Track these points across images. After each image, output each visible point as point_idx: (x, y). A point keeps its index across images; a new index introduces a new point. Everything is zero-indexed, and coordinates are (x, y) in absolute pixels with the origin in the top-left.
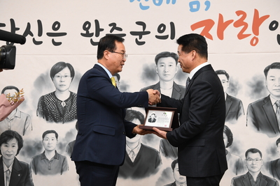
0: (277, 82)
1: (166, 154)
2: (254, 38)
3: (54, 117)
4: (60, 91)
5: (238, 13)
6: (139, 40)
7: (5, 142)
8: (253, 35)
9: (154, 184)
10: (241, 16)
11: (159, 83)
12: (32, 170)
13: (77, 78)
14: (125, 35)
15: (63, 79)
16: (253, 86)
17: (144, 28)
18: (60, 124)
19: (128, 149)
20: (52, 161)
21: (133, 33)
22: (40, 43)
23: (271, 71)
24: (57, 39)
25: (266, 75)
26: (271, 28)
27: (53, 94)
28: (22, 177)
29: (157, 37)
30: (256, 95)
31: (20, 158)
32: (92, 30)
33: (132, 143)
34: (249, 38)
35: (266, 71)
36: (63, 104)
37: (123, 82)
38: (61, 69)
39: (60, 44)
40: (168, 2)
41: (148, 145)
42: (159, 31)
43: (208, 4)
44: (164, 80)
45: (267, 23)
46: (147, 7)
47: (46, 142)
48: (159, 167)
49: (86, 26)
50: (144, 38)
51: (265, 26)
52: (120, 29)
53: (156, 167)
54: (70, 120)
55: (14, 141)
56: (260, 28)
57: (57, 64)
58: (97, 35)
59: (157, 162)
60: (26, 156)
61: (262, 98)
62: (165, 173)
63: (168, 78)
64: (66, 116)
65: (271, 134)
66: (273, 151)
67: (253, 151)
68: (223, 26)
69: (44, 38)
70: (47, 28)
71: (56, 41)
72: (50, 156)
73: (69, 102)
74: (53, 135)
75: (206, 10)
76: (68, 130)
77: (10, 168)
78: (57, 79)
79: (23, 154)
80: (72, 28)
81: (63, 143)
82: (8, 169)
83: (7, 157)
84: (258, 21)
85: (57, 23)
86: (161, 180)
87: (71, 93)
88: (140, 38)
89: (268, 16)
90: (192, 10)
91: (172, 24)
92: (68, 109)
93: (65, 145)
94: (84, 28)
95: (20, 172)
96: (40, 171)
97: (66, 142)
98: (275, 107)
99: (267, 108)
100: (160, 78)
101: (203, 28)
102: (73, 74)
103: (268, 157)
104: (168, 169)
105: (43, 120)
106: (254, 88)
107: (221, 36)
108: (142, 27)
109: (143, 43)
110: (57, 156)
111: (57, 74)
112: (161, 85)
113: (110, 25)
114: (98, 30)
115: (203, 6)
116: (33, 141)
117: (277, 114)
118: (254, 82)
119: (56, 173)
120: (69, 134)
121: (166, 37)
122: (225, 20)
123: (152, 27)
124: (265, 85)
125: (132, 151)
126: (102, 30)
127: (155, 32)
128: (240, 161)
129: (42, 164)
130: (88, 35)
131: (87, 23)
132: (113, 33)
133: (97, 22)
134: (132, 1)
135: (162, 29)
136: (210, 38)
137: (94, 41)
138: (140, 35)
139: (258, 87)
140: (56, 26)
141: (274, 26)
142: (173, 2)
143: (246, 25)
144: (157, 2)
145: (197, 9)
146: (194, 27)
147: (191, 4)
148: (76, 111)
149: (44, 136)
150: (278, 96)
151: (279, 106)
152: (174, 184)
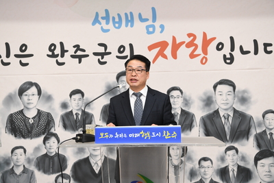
0: (224, 97)
2: (204, 57)
3: (22, 134)
4: (28, 109)
5: (189, 35)
6: (101, 60)
10: (192, 38)
13: (43, 96)
14: (87, 56)
15: (31, 97)
16: (204, 101)
17: (106, 49)
18: (28, 140)
19: (92, 161)
20: (20, 175)
21: (95, 54)
22: (9, 64)
23: (220, 87)
24: (24, 60)
25: (215, 90)
26: (218, 49)
27: (21, 112)
29: (117, 57)
30: (207, 108)
32: (58, 51)
33: (96, 156)
34: (200, 57)
35: (215, 87)
36: (31, 121)
37: (87, 99)
38: (29, 88)
39: (27, 64)
40: (127, 26)
42: (120, 52)
43: (162, 27)
45: (214, 44)
46: (108, 31)
47: (15, 158)
49: (52, 47)
50: (106, 58)
52: (84, 51)
54: (38, 135)
56: (208, 48)
57: (24, 84)
58: (62, 56)
61: (212, 111)
64: (34, 132)
66: (223, 159)
67: (205, 159)
68: (176, 47)
69: (12, 59)
70: (15, 50)
71: (23, 62)
72: (18, 171)
73: (37, 119)
74: (22, 150)
75: (161, 32)
76: (36, 145)
78: (25, 98)
80: (39, 49)
81: (31, 157)
84: (206, 42)
85: (24, 45)
87: (39, 110)
88: (102, 58)
89: (214, 39)
90: (149, 33)
91: (131, 46)
92: (36, 125)
93: (33, 160)
94: (50, 49)
97: (33, 157)
98: (223, 119)
99: (217, 120)
101: (158, 49)
102: (40, 92)
103: (218, 165)
105: (11, 137)
107: (174, 56)
108: (103, 48)
109: (105, 63)
110: (25, 170)
111: (25, 93)
113: (74, 47)
114: (63, 51)
115: (158, 29)
116: (2, 157)
118: (204, 97)
120: (37, 149)
121: (125, 57)
122: (177, 43)
123: (113, 49)
124: (214, 99)
126: (67, 51)
127: (115, 53)
128: (194, 169)
129: (10, 179)
130: (53, 56)
131: (53, 45)
132: (77, 54)
133: (62, 44)
134: (94, 24)
135: (122, 49)
136: (165, 57)
137: (59, 61)
138: (102, 55)
139: (208, 101)
140: (24, 48)
141: (220, 47)
142: (132, 26)
143: (196, 46)
144: (117, 25)
145: (153, 32)
146: (151, 48)
147: (147, 27)
148: (43, 127)
149: (13, 151)
150: (226, 110)
151: (227, 118)
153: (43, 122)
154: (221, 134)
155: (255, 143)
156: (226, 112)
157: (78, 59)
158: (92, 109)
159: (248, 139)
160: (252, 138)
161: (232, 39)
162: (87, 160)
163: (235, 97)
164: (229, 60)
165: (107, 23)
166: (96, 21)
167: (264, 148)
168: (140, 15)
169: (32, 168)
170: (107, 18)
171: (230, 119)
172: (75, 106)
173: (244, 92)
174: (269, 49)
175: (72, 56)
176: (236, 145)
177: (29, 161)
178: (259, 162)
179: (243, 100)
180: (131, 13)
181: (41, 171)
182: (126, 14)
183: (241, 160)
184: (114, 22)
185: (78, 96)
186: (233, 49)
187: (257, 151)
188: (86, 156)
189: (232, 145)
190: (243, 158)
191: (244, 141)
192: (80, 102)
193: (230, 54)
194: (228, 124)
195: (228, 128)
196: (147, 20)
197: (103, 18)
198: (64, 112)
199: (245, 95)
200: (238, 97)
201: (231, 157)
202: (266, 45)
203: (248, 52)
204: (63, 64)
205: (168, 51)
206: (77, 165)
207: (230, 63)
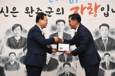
0: (104, 31)
1: (61, 61)
2: (95, 14)
4: (16, 36)
5: (89, 4)
9: (56, 73)
10: (90, 5)
11: (57, 32)
12: (5, 69)
13: (23, 30)
15: (18, 31)
16: (95, 33)
18: (16, 50)
20: (13, 65)
21: (46, 12)
22: (8, 16)
23: (102, 27)
24: (15, 14)
25: (100, 28)
26: (102, 10)
27: (13, 37)
29: (56, 13)
30: (96, 36)
32: (30, 11)
34: (94, 14)
35: (100, 27)
36: (18, 41)
38: (17, 27)
39: (16, 16)
41: (53, 57)
42: (57, 11)
44: (59, 31)
45: (100, 8)
46: (52, 2)
47: (10, 57)
48: (58, 66)
49: (27, 9)
50: (51, 14)
51: (99, 9)
52: (41, 10)
53: (57, 66)
54: (21, 48)
56: (97, 10)
57: (15, 25)
58: (32, 13)
59: (57, 64)
60: (2, 63)
61: (98, 38)
62: (61, 69)
63: (61, 30)
64: (19, 46)
65: (102, 52)
66: (103, 59)
68: (83, 9)
69: (9, 14)
70: (10, 10)
71: (14, 15)
72: (12, 63)
73: (20, 40)
74: (14, 54)
75: (76, 2)
76: (20, 52)
78: (15, 31)
80: (21, 10)
81: (18, 57)
84: (96, 7)
85: (14, 8)
86: (59, 71)
87: (21, 37)
88: (50, 14)
89: (100, 5)
90: (71, 3)
91: (63, 8)
92: (20, 43)
93: (19, 58)
94: (26, 10)
96: (8, 69)
97: (19, 57)
98: (103, 41)
99: (101, 42)
100: (58, 30)
101: (75, 10)
102: (21, 29)
104: (61, 67)
105: (9, 48)
106: (95, 34)
107: (82, 13)
108: (50, 9)
109: (51, 16)
110: (15, 63)
111: (15, 29)
112: (58, 33)
113: (37, 9)
114: (32, 11)
115: (75, 1)
116: (5, 57)
117: (104, 44)
118: (95, 32)
119: (15, 70)
120: (21, 54)
121: (60, 14)
122: (83, 7)
123: (54, 10)
124: (99, 32)
125: (47, 60)
126: (34, 11)
127: (55, 12)
129: (9, 67)
130: (28, 13)
131: (27, 8)
132: (38, 12)
133: (31, 7)
135: (58, 10)
137: (30, 15)
139: (97, 33)
140: (14, 9)
141: (103, 9)
143: (92, 9)
145: (73, 2)
146: (71, 10)
148: (23, 44)
149: (10, 55)
150: (105, 37)
151: (105, 41)
152: (64, 73)
153: (23, 42)
154: (103, 48)
156: (105, 38)
161: (108, 6)
163: (109, 31)
164: (107, 15)
169: (18, 62)
171: (107, 41)
173: (113, 29)
175: (36, 13)
176: (109, 53)
177: (17, 59)
179: (112, 33)
181: (23, 63)
183: (112, 59)
186: (108, 10)
189: (107, 52)
190: (112, 58)
191: (113, 51)
193: (107, 12)
194: (106, 43)
195: (106, 45)
199: (114, 31)
200: (110, 31)
201: (107, 58)
204: (32, 16)
205: (79, 11)
207: (107, 17)
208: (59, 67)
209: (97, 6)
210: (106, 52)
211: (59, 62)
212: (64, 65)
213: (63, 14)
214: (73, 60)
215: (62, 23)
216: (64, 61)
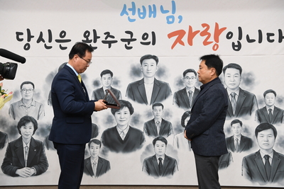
0: (232, 78)
1: (149, 134)
5: (204, 25)
6: (128, 46)
7: (24, 125)
8: (215, 43)
9: (139, 157)
10: (206, 27)
11: (143, 79)
12: (45, 146)
14: (116, 41)
17: (132, 36)
19: (119, 130)
21: (123, 40)
22: (51, 47)
23: (228, 70)
24: (63, 45)
25: (224, 73)
28: (37, 152)
29: (141, 43)
31: (36, 137)
32: (91, 37)
33: (122, 126)
34: (212, 45)
35: (224, 70)
37: (115, 78)
39: (66, 48)
40: (150, 16)
42: (143, 38)
43: (180, 18)
44: (147, 77)
45: (225, 33)
46: (134, 20)
48: (143, 144)
49: (86, 34)
50: (132, 44)
51: (223, 36)
52: (113, 37)
53: (141, 144)
55: (31, 124)
56: (220, 37)
57: (63, 64)
58: (95, 41)
59: (142, 140)
60: (40, 136)
62: (148, 148)
63: (150, 75)
66: (229, 131)
68: (192, 35)
69: (54, 44)
70: (56, 36)
75: (179, 22)
77: (28, 145)
79: (38, 134)
82: (26, 145)
83: (26, 137)
84: (218, 32)
85: (63, 32)
86: (144, 153)
88: (129, 44)
89: (225, 28)
90: (169, 22)
91: (153, 33)
94: (85, 36)
95: (36, 148)
96: (51, 147)
98: (230, 97)
100: (144, 75)
101: (177, 36)
104: (150, 145)
107: (190, 43)
108: (130, 35)
109: (131, 48)
112: (145, 81)
113: (105, 34)
114: (96, 38)
115: (177, 20)
116: (46, 125)
121: (148, 43)
122: (193, 31)
123: (138, 36)
125: (122, 132)
126: (99, 37)
127: (140, 39)
131: (87, 32)
132: (107, 40)
133: (94, 31)
134: (122, 14)
135: (145, 37)
136: (182, 44)
138: (128, 41)
140: (63, 34)
141: (229, 36)
142: (154, 17)
143: (209, 35)
144: (142, 16)
145: (173, 22)
146: (170, 36)
147: (168, 18)
150: (233, 89)
151: (234, 96)
152: (155, 156)
154: (228, 110)
155: (257, 118)
156: (233, 91)
157: (108, 45)
158: (119, 87)
159: (251, 114)
160: (254, 114)
161: (240, 29)
162: (115, 129)
163: (241, 78)
164: (237, 47)
165: (134, 14)
166: (124, 12)
167: (264, 122)
168: (162, 7)
170: (133, 9)
171: (236, 97)
172: (105, 83)
173: (249, 74)
174: (271, 38)
175: (103, 42)
176: (240, 119)
178: (259, 133)
179: (248, 81)
180: (154, 6)
182: (150, 6)
183: (244, 132)
184: (139, 13)
185: (107, 76)
186: (240, 37)
187: (258, 124)
188: (114, 126)
189: (237, 118)
190: (246, 130)
191: (248, 116)
192: (109, 81)
193: (238, 42)
194: (234, 101)
195: (234, 104)
196: (168, 11)
197: (130, 9)
198: (96, 88)
199: (250, 77)
200: (243, 78)
201: (236, 129)
202: (269, 35)
203: (254, 41)
204: (96, 48)
205: (185, 39)
206: (107, 133)
207: (238, 50)
208: (145, 144)
209: (220, 28)
210: (234, 119)
211: (146, 136)
212: (154, 142)
213: (154, 43)
214: (171, 131)
215: (152, 61)
216: (155, 134)
